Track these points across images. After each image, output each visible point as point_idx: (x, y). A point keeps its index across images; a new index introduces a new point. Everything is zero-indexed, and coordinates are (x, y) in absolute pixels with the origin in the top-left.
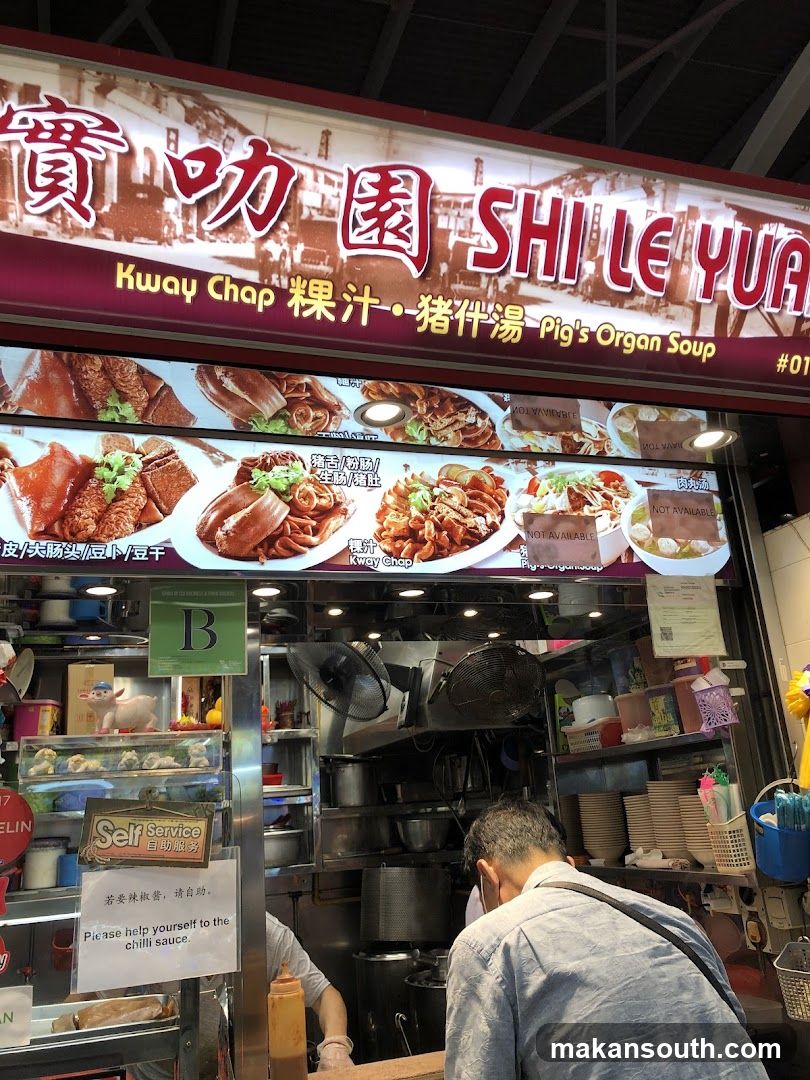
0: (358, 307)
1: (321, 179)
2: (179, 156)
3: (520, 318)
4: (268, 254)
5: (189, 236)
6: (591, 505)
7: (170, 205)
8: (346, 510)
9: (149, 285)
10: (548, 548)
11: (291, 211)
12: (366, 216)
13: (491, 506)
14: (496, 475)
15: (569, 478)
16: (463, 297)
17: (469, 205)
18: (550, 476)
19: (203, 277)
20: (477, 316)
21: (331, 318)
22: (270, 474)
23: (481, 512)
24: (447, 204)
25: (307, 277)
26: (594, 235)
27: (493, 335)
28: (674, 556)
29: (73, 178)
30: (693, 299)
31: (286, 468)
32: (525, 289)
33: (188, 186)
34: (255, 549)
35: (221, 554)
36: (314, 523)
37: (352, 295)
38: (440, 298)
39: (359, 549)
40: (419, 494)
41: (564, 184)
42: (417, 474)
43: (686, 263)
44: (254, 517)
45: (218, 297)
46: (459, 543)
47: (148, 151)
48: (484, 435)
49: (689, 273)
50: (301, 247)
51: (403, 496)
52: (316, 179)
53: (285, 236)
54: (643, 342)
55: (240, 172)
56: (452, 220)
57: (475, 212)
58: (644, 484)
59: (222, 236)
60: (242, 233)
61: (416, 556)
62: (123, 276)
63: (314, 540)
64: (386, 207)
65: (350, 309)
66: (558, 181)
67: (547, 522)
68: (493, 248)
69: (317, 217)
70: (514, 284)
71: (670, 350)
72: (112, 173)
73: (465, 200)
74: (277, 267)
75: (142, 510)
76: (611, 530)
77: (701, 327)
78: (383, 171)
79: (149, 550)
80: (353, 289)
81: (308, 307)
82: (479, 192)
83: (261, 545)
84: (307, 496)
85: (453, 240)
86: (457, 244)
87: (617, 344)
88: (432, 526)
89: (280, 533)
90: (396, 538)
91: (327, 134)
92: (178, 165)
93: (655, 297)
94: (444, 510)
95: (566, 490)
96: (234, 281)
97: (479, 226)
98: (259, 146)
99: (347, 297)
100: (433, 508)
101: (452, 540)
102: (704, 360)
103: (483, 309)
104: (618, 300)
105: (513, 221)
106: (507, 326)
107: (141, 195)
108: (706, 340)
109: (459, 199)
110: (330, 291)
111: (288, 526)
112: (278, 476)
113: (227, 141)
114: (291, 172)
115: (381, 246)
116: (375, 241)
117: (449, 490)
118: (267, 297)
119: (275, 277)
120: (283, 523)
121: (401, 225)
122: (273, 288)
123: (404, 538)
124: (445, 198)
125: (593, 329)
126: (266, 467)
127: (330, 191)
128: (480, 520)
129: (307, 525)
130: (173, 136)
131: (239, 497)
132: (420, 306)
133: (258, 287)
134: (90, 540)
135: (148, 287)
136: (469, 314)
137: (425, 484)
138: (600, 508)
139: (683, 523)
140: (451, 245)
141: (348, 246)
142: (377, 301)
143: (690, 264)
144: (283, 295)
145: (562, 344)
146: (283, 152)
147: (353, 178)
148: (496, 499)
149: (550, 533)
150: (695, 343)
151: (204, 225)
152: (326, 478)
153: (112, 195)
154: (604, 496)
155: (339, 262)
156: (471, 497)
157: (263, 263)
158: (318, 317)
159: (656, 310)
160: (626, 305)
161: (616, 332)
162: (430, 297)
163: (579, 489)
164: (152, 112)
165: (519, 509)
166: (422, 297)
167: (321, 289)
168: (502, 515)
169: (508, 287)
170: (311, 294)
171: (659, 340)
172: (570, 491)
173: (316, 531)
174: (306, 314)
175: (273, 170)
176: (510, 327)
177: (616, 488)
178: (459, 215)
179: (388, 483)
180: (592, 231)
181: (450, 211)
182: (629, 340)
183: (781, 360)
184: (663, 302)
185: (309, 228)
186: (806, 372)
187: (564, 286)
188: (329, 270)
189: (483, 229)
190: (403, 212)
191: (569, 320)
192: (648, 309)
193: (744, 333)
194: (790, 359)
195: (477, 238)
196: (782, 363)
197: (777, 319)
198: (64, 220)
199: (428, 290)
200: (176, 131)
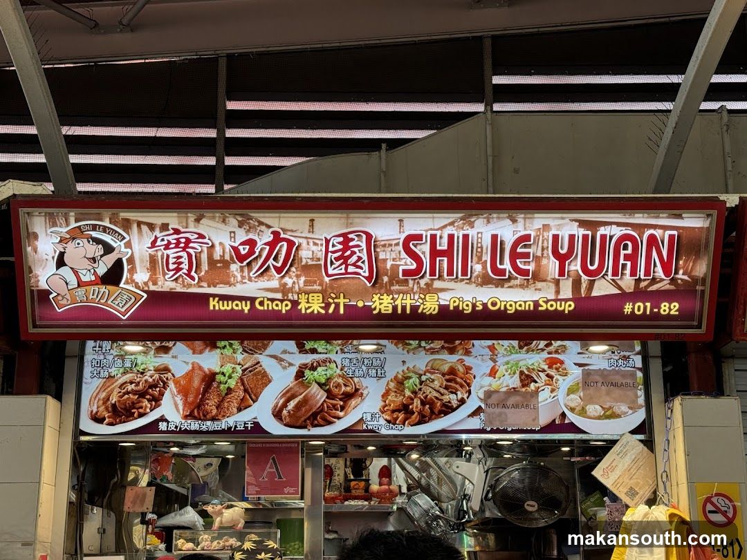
0: (337, 305)
1: (311, 244)
2: (236, 245)
3: (436, 299)
4: (286, 284)
5: (244, 281)
7: (234, 267)
9: (226, 306)
11: (296, 261)
12: (337, 259)
16: (399, 292)
17: (397, 244)
19: (253, 300)
20: (408, 302)
21: (323, 312)
22: (316, 373)
24: (384, 246)
27: (420, 311)
29: (186, 262)
30: (553, 277)
33: (241, 258)
37: (333, 299)
38: (385, 295)
41: (456, 224)
43: (545, 257)
45: (261, 308)
47: (221, 244)
49: (549, 262)
50: (303, 279)
52: (308, 244)
53: (294, 274)
54: (520, 306)
55: (268, 248)
56: (388, 254)
57: (400, 248)
59: (261, 279)
60: (271, 276)
61: (407, 423)
62: (213, 304)
64: (348, 253)
65: (333, 306)
66: (452, 224)
68: (414, 266)
69: (310, 262)
71: (540, 308)
72: (204, 257)
73: (394, 242)
74: (291, 290)
75: (241, 399)
77: (561, 293)
78: (344, 235)
80: (334, 296)
81: (309, 307)
82: (403, 236)
85: (389, 264)
86: (392, 265)
87: (502, 308)
91: (312, 220)
92: (236, 249)
93: (525, 279)
96: (268, 299)
97: (403, 255)
98: (276, 234)
99: (331, 300)
102: (566, 312)
103: (412, 298)
104: (500, 284)
105: (424, 250)
106: (428, 305)
107: (219, 265)
108: (566, 300)
109: (390, 242)
110: (321, 298)
111: (325, 406)
113: (260, 233)
114: (294, 243)
115: (347, 273)
116: (343, 271)
118: (287, 305)
119: (290, 295)
121: (357, 261)
122: (290, 300)
124: (382, 243)
125: (485, 302)
127: (314, 248)
129: (337, 405)
130: (233, 235)
131: (297, 389)
132: (373, 300)
133: (282, 301)
134: (213, 419)
135: (226, 307)
136: (403, 301)
140: (388, 267)
141: (328, 275)
142: (348, 300)
143: (548, 258)
144: (295, 303)
145: (465, 312)
146: (290, 234)
147: (327, 241)
150: (559, 303)
151: (251, 275)
153: (205, 267)
155: (325, 284)
157: (284, 290)
158: (316, 312)
159: (527, 287)
160: (506, 286)
161: (501, 302)
162: (379, 295)
164: (221, 226)
166: (374, 295)
167: (316, 298)
169: (426, 284)
170: (310, 301)
171: (532, 304)
174: (309, 311)
175: (284, 244)
176: (430, 305)
178: (392, 250)
180: (477, 247)
181: (386, 249)
182: (511, 305)
183: (627, 307)
184: (531, 281)
185: (307, 269)
186: (648, 313)
187: (462, 280)
188: (320, 288)
189: (407, 256)
190: (358, 254)
191: (468, 298)
192: (522, 286)
193: (595, 293)
194: (634, 305)
195: (404, 261)
196: (628, 308)
197: (619, 282)
198: (183, 282)
199: (377, 291)
200: (234, 232)
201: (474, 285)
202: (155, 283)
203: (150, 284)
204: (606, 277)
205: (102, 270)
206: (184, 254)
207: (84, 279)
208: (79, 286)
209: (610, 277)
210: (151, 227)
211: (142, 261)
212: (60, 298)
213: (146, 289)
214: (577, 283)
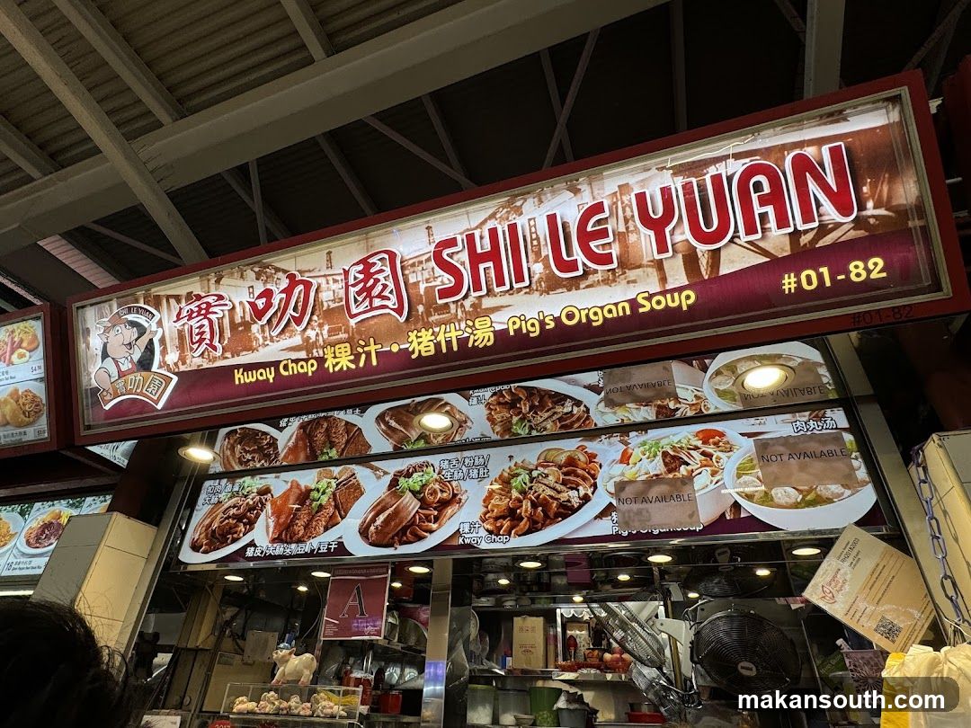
0: (368, 354)
1: (331, 282)
2: (254, 300)
3: (489, 324)
4: (309, 338)
5: (266, 343)
6: (688, 464)
7: (255, 328)
8: (460, 499)
9: (250, 378)
10: (639, 512)
11: (317, 307)
12: (359, 293)
13: (584, 479)
14: (589, 451)
15: (663, 442)
16: (439, 324)
17: (428, 260)
18: (644, 444)
19: (276, 364)
20: (453, 335)
21: (353, 366)
22: (411, 480)
23: (574, 486)
24: (413, 265)
25: (333, 345)
26: (535, 243)
27: (470, 345)
28: (796, 506)
29: (208, 330)
30: (652, 259)
31: (422, 473)
32: (488, 303)
33: (260, 315)
34: (393, 538)
35: (370, 544)
36: (436, 513)
37: (363, 347)
38: (423, 330)
39: (467, 530)
40: (520, 478)
41: (498, 216)
42: (519, 462)
43: (632, 232)
44: (396, 513)
45: (285, 373)
46: (552, 516)
47: (241, 303)
48: (579, 419)
49: (639, 238)
50: (326, 327)
51: (506, 482)
52: (328, 283)
53: (316, 324)
54: (610, 311)
55: (284, 296)
56: (419, 274)
57: (432, 263)
58: (749, 435)
59: (283, 336)
60: (293, 331)
61: (513, 532)
62: (239, 377)
63: (434, 526)
64: (371, 282)
65: (363, 357)
66: (493, 216)
67: (640, 487)
68: (452, 283)
69: (333, 305)
70: (477, 302)
71: (641, 310)
72: (226, 321)
73: (424, 258)
74: (315, 345)
75: (331, 517)
76: (712, 487)
77: (669, 280)
78: (364, 261)
79: (329, 545)
80: (363, 343)
81: (337, 363)
82: (432, 248)
83: (397, 534)
84: (434, 492)
85: (422, 287)
86: (426, 288)
87: (584, 320)
88: (529, 504)
89: (412, 523)
90: (496, 519)
92: (253, 305)
93: (609, 271)
94: (540, 488)
95: (660, 454)
96: (293, 361)
97: (438, 271)
98: (291, 277)
99: (360, 350)
100: (531, 488)
101: (546, 516)
102: (685, 308)
103: (458, 328)
104: (573, 284)
105: (461, 259)
106: (479, 334)
107: (240, 329)
108: (680, 290)
109: (420, 259)
110: (349, 349)
111: (417, 517)
112: (416, 481)
113: (278, 282)
114: (312, 285)
115: (372, 309)
116: (368, 307)
117: (546, 472)
118: (312, 365)
119: (315, 351)
120: (414, 516)
121: (382, 291)
122: (316, 359)
123: (504, 517)
124: (411, 262)
125: (556, 315)
126: (409, 475)
127: (334, 286)
128: (573, 494)
129: (430, 515)
130: (251, 290)
131: (388, 500)
132: (410, 340)
133: (306, 360)
134: (299, 541)
136: (447, 335)
137: (525, 469)
138: (699, 466)
139: (802, 468)
140: (422, 292)
141: (352, 316)
142: (380, 346)
143: (637, 230)
144: (321, 360)
145: (532, 335)
146: (307, 274)
148: (589, 473)
149: (642, 497)
150: (669, 296)
151: (273, 334)
152: (449, 477)
153: (228, 334)
154: (703, 454)
155: (351, 329)
156: (565, 474)
157: (308, 346)
158: (345, 369)
159: (614, 281)
160: (582, 286)
161: (579, 311)
162: (415, 332)
163: (674, 451)
164: (240, 282)
165: (611, 478)
166: (410, 333)
167: (343, 350)
168: (595, 486)
169: (473, 305)
170: (337, 355)
171: (627, 305)
172: (665, 454)
173: (436, 519)
174: (337, 369)
175: (301, 287)
176: (483, 335)
177: (716, 444)
178: (423, 269)
179: (495, 473)
180: (532, 240)
181: (416, 269)
182: (596, 314)
183: (786, 281)
184: (619, 272)
185: (329, 314)
186: (828, 283)
187: (520, 290)
188: (345, 336)
189: (442, 273)
190: (383, 281)
191: (532, 314)
192: (606, 282)
193: (725, 270)
194: (798, 276)
195: (440, 279)
196: (789, 283)
197: (761, 244)
198: (209, 355)
199: (413, 327)
200: (252, 287)
201: (537, 294)
202: (184, 363)
203: (180, 363)
204: (736, 240)
205: (137, 355)
206: (206, 322)
207: (124, 368)
208: (119, 377)
209: (744, 238)
210: (178, 298)
211: (172, 339)
212: (105, 393)
213: (176, 370)
214: (691, 260)
